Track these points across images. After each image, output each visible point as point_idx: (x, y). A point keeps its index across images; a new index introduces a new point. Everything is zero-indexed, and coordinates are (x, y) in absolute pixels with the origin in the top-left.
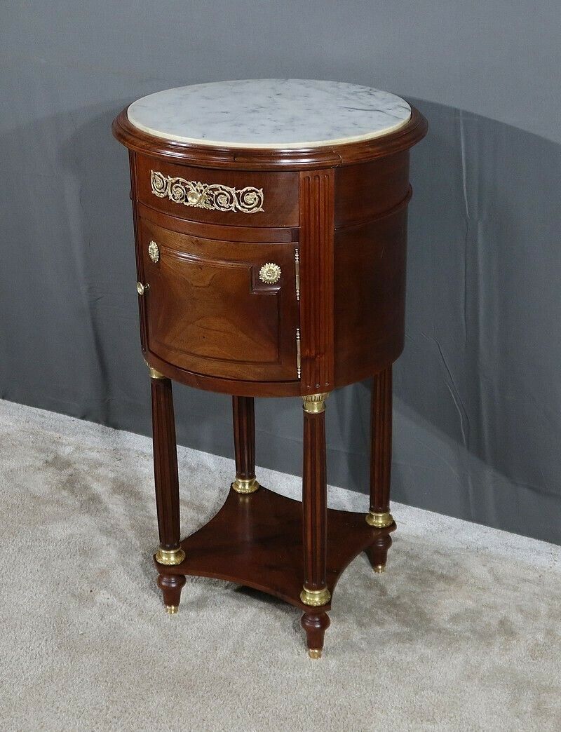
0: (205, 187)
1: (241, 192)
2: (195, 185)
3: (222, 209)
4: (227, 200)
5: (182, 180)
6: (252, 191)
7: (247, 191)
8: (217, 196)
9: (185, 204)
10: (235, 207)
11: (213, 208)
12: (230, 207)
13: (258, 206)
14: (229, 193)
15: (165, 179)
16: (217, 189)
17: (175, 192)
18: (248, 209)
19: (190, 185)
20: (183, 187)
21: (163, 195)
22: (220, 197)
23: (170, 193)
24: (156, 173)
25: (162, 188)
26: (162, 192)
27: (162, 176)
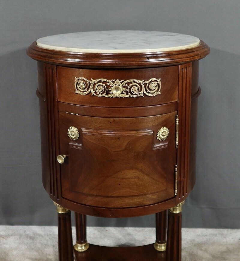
0: (122, 83)
1: (148, 82)
2: (114, 82)
3: (135, 96)
4: (138, 90)
5: (103, 80)
6: (154, 81)
7: (151, 81)
9: (106, 96)
10: (144, 93)
11: (128, 96)
12: (139, 94)
13: (158, 91)
14: (140, 84)
15: (88, 82)
16: (131, 83)
17: (97, 89)
18: (152, 94)
19: (110, 82)
20: (104, 85)
21: (86, 93)
22: (132, 88)
23: (92, 91)
24: (80, 78)
25: (86, 88)
26: (85, 91)
27: (86, 80)
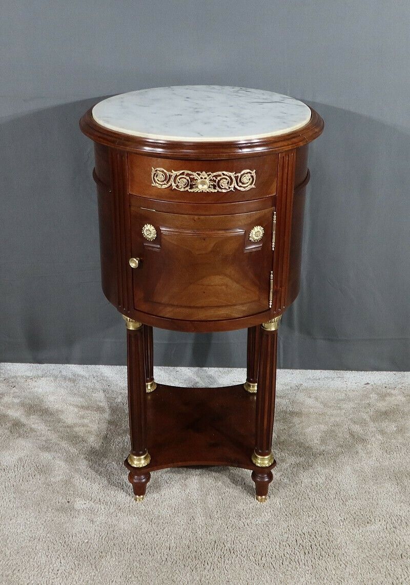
0: (208, 175)
1: (239, 175)
2: (199, 175)
3: (224, 191)
4: (228, 183)
5: (186, 172)
6: (247, 173)
7: (244, 174)
8: (219, 181)
9: (189, 190)
10: (234, 187)
11: (216, 191)
12: (229, 188)
13: (251, 184)
14: (230, 177)
15: (168, 173)
16: (220, 176)
17: (179, 182)
18: (244, 187)
19: (195, 175)
20: (188, 178)
21: (166, 186)
22: (221, 181)
23: (173, 184)
24: (157, 169)
25: (165, 180)
26: (165, 184)
27: (165, 171)
